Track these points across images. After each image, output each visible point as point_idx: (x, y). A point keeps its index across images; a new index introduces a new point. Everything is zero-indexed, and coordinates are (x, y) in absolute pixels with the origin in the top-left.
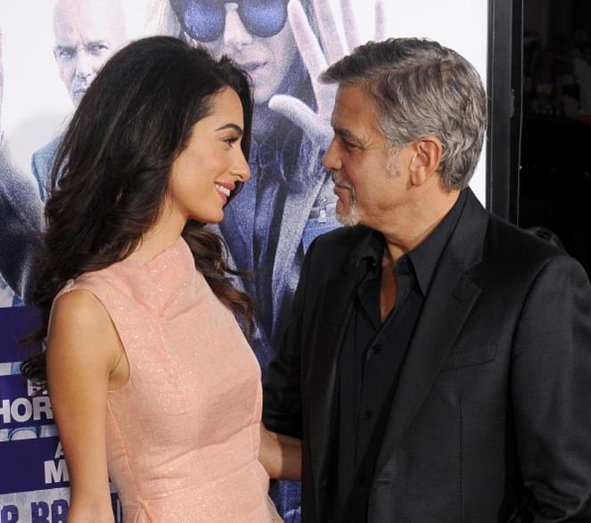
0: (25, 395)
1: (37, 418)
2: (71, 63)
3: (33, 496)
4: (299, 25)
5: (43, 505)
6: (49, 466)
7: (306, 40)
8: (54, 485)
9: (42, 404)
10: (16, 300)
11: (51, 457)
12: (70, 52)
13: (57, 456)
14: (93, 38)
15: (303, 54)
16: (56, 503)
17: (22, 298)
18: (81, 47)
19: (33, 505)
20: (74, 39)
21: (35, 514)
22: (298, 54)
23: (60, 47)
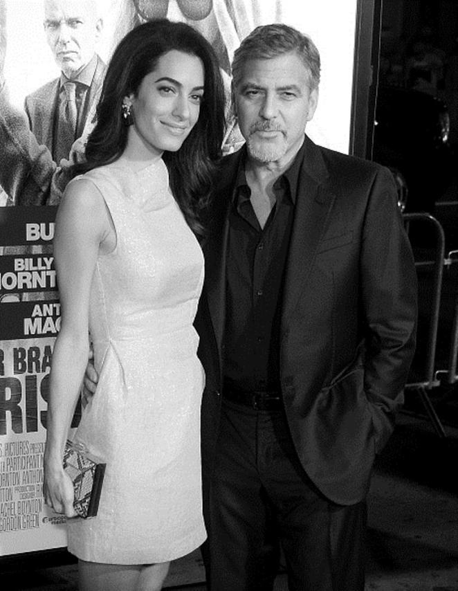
0: (12, 270)
1: (20, 287)
2: (56, 33)
3: (15, 343)
4: (220, 12)
5: (22, 350)
6: (27, 321)
7: (225, 24)
8: (30, 336)
9: (25, 278)
10: (9, 201)
11: (29, 315)
12: (56, 25)
13: (34, 315)
14: (72, 16)
15: (223, 34)
16: (32, 349)
17: (13, 200)
18: (63, 21)
19: (15, 349)
20: (58, 15)
21: (16, 356)
22: (219, 33)
23: (48, 21)
